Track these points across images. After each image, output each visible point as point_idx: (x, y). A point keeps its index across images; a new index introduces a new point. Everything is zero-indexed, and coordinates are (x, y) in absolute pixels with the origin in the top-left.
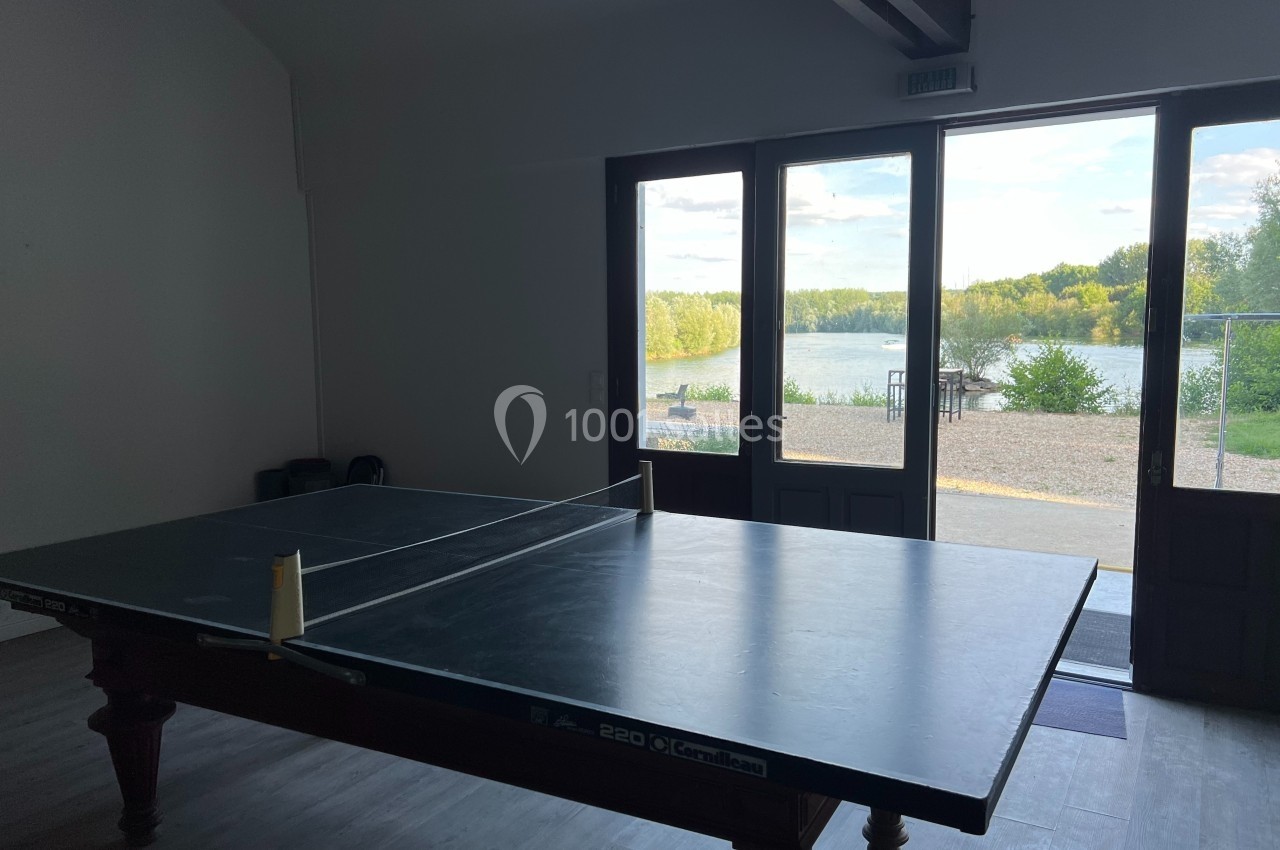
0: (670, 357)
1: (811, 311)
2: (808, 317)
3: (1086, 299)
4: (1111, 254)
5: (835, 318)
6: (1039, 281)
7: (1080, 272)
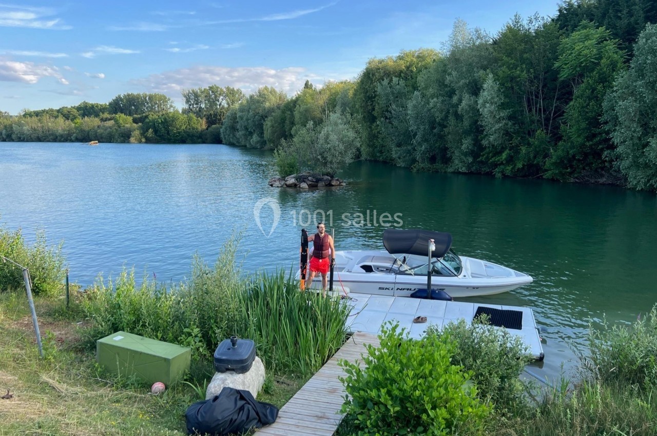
3: (121, 121)
4: (114, 98)
6: (74, 111)
7: (97, 107)
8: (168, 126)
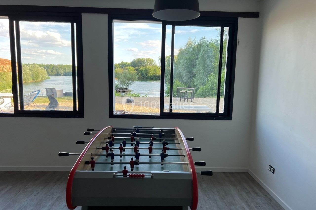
0: (30, 82)
1: (61, 70)
2: (61, 72)
3: (130, 70)
4: (133, 60)
5: (68, 72)
6: (118, 65)
7: (127, 64)
8: (147, 72)
